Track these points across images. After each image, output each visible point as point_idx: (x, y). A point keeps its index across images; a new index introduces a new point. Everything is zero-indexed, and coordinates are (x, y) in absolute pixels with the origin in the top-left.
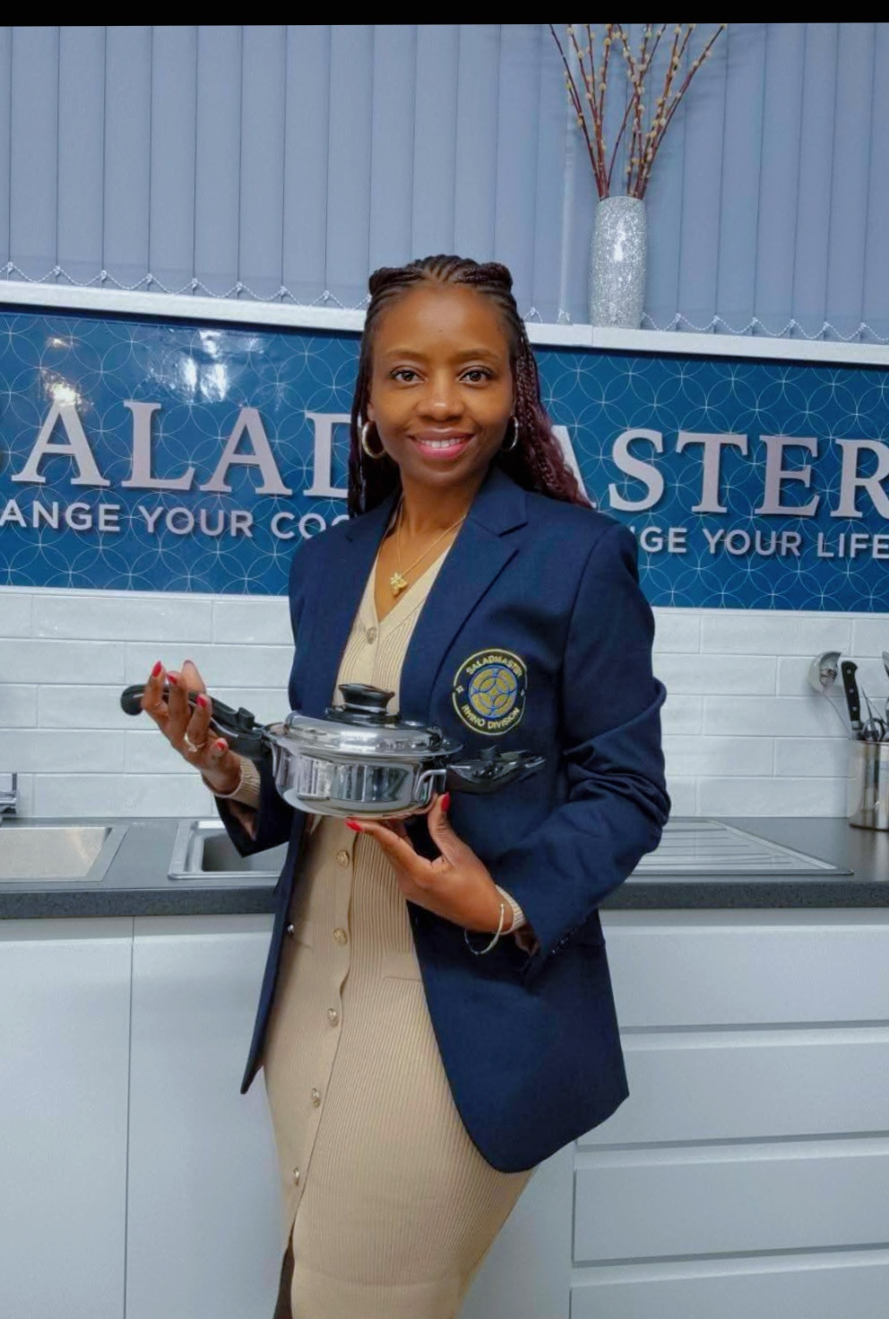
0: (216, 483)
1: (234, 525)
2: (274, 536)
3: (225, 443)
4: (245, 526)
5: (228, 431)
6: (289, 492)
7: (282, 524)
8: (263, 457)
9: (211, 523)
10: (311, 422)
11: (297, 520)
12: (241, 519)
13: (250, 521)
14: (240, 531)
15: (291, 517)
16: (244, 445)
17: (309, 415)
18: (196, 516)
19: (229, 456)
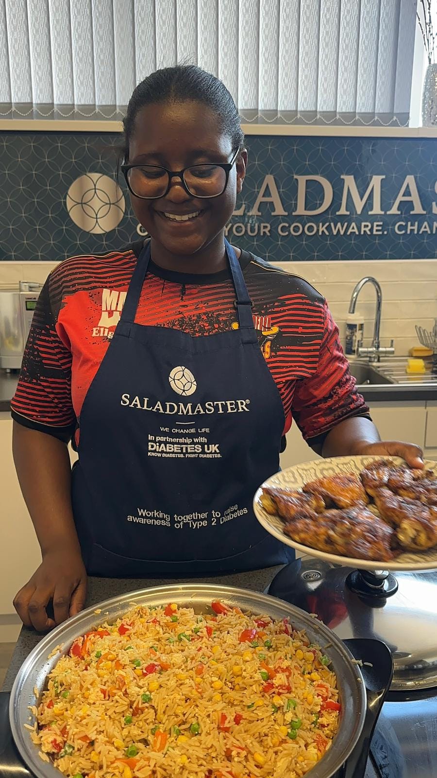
0: (254, 212)
1: (262, 230)
2: (280, 235)
3: (258, 192)
4: (267, 231)
5: (260, 187)
6: (286, 214)
7: (283, 229)
8: (275, 198)
9: (252, 230)
10: (297, 180)
11: (290, 226)
12: (265, 227)
13: (269, 228)
14: (264, 233)
15: (287, 225)
16: (267, 193)
17: (295, 177)
18: (246, 227)
19: (260, 199)
